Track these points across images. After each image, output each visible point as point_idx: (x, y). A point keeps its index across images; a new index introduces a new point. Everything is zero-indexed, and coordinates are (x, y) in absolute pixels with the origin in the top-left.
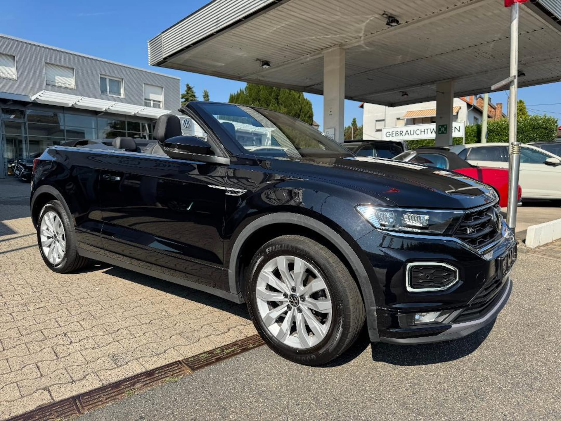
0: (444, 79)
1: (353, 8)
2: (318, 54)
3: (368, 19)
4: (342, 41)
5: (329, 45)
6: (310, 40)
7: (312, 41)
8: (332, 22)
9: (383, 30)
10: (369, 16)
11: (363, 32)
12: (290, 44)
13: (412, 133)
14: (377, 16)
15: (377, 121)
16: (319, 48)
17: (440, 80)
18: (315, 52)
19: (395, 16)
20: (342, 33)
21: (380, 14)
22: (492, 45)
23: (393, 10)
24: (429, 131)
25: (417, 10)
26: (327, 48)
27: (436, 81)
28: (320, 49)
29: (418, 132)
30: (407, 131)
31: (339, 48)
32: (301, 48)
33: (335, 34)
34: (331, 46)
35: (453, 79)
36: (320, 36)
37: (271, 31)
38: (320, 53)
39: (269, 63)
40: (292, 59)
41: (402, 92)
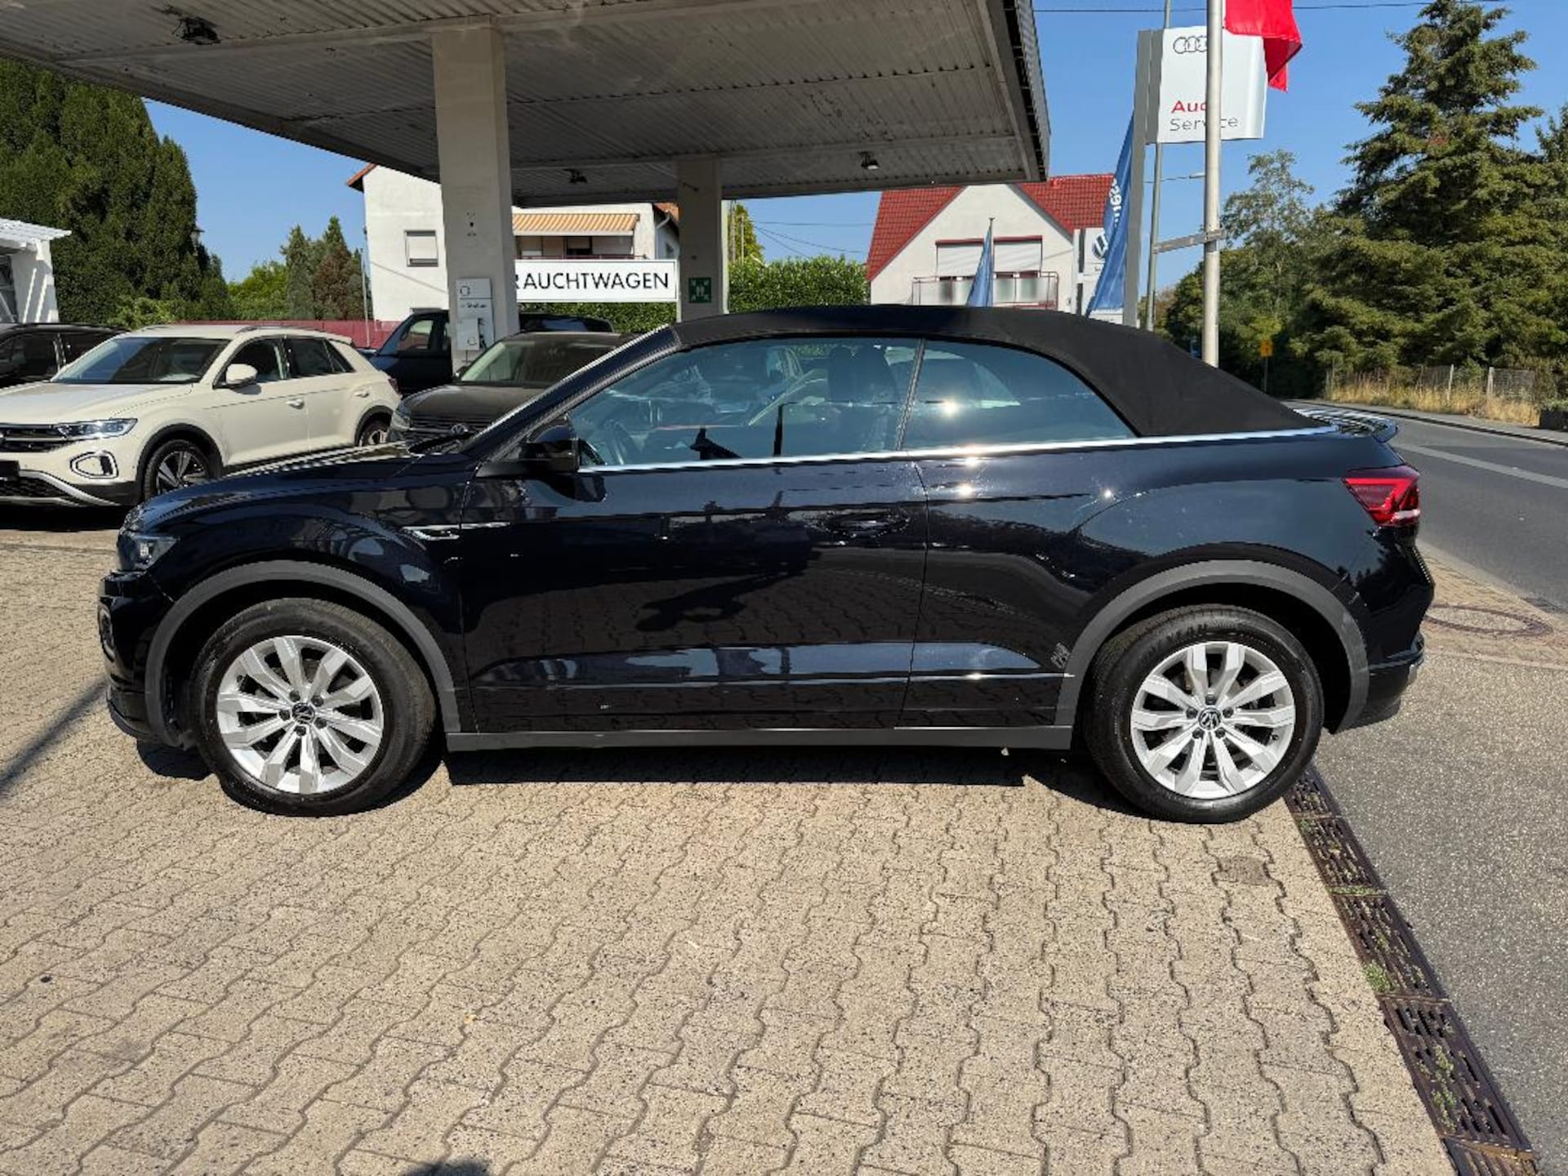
0: (698, 152)
2: (410, 31)
5: (451, 11)
13: (545, 284)
15: (410, 233)
16: (420, 13)
17: (686, 153)
18: (398, 22)
24: (589, 279)
26: (444, 17)
27: (676, 153)
28: (418, 17)
29: (561, 281)
30: (529, 275)
31: (488, 25)
35: (721, 152)
38: (419, 30)
39: (214, 29)
40: (302, 31)
41: (572, 171)
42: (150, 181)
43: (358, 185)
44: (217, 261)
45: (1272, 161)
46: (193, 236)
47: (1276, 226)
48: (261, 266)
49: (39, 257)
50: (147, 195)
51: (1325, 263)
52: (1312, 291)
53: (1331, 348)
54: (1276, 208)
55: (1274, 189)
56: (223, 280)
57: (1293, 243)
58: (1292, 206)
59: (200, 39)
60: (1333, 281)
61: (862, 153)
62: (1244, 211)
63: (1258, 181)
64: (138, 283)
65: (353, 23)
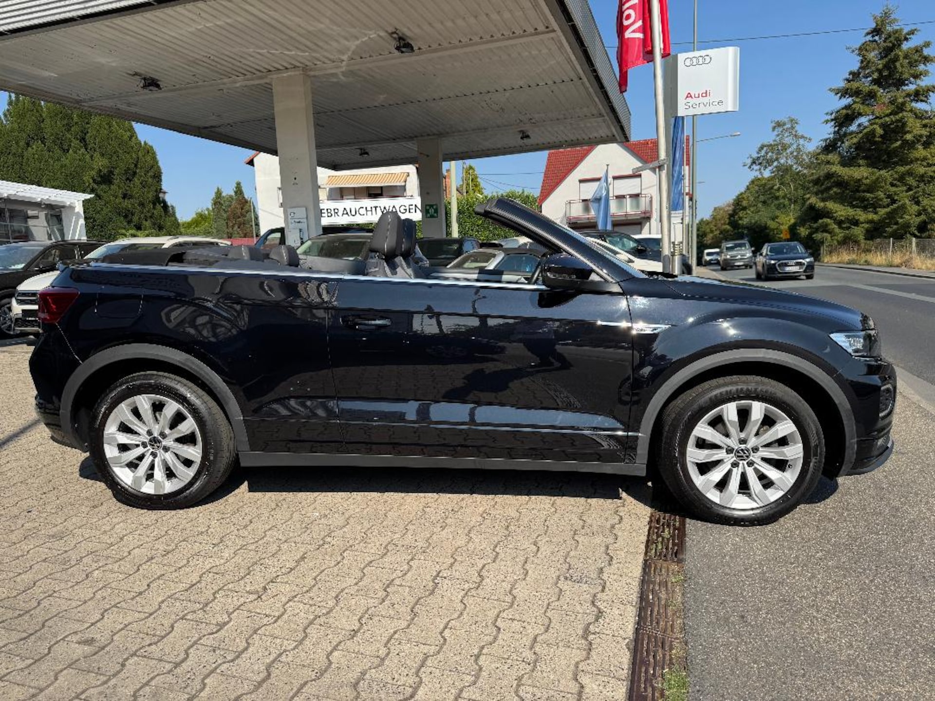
0: (429, 135)
1: (352, 15)
2: (261, 78)
3: (366, 35)
4: (308, 63)
5: (283, 66)
6: (253, 54)
7: (259, 56)
8: (309, 32)
9: (381, 55)
10: (370, 32)
11: (350, 53)
12: (212, 55)
13: (353, 213)
14: (382, 34)
16: (267, 68)
17: (422, 136)
18: (254, 74)
19: (407, 36)
20: (315, 51)
21: (387, 32)
22: (507, 94)
23: (409, 28)
24: (378, 209)
25: (440, 34)
26: (279, 70)
27: (416, 137)
28: (265, 71)
29: (363, 211)
30: (345, 209)
31: (302, 72)
32: (233, 64)
33: (304, 51)
34: (287, 68)
35: (440, 135)
36: (276, 50)
37: (190, 30)
38: (266, 77)
39: (159, 83)
40: (204, 81)
41: (361, 149)
42: (136, 166)
43: (251, 163)
44: (173, 207)
45: (784, 124)
46: (161, 195)
47: (789, 162)
48: (200, 211)
49: (77, 210)
50: (135, 173)
51: (817, 182)
52: (809, 198)
53: (822, 232)
54: (788, 151)
55: (787, 140)
56: (176, 219)
57: (800, 171)
58: (798, 150)
59: (151, 88)
60: (822, 192)
61: (521, 131)
62: (770, 154)
63: (778, 135)
64: (129, 222)
65: (230, 75)
